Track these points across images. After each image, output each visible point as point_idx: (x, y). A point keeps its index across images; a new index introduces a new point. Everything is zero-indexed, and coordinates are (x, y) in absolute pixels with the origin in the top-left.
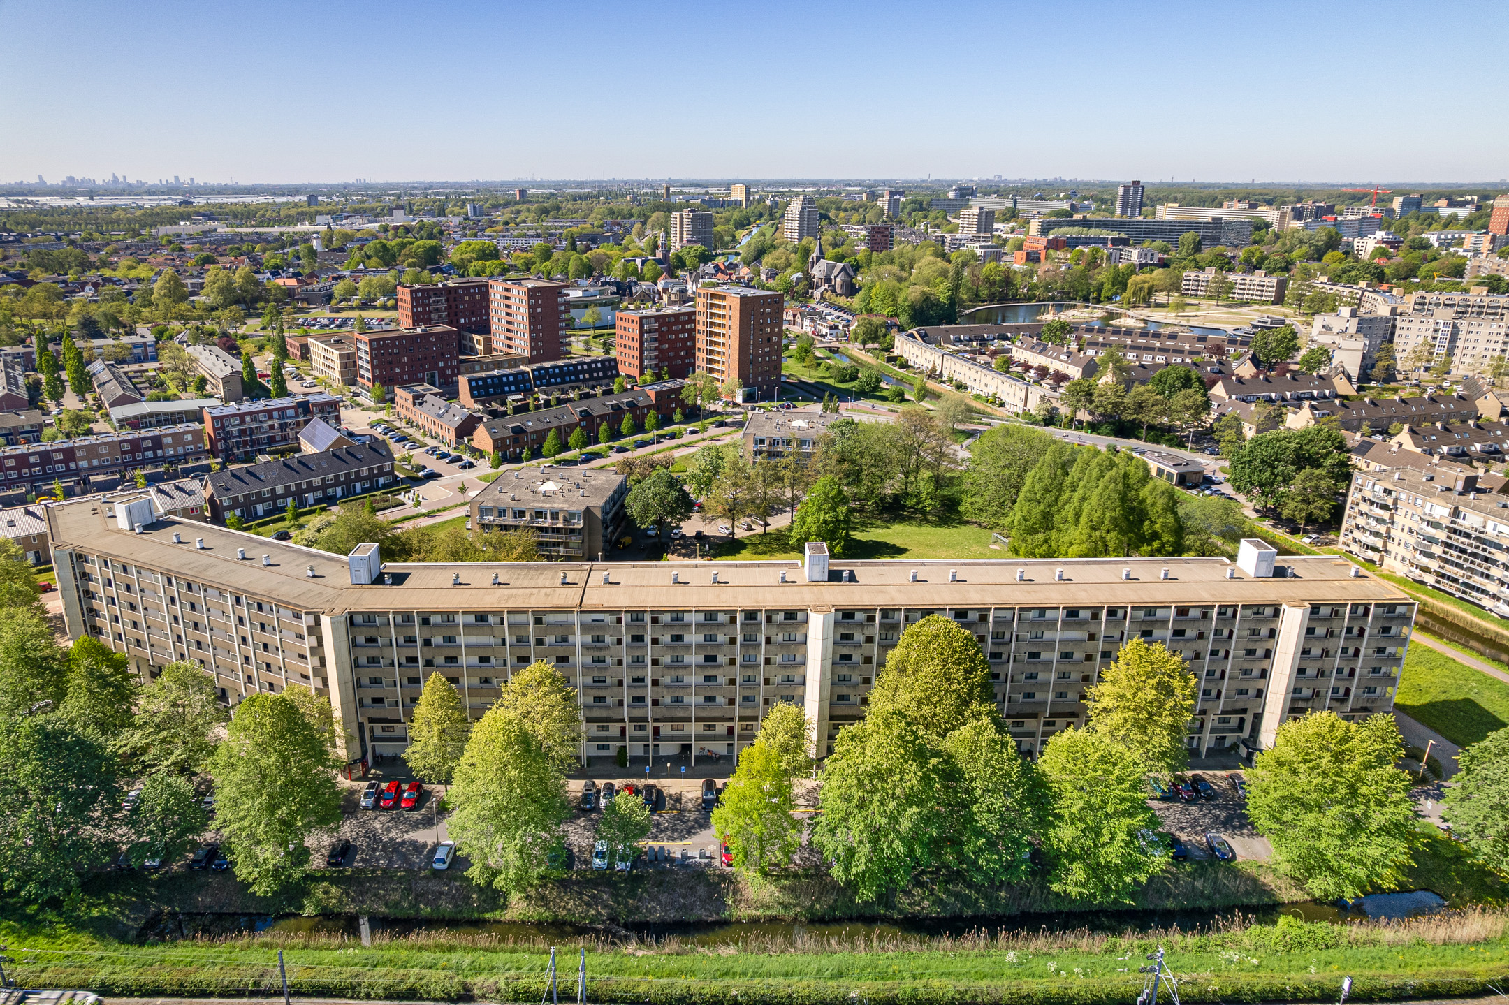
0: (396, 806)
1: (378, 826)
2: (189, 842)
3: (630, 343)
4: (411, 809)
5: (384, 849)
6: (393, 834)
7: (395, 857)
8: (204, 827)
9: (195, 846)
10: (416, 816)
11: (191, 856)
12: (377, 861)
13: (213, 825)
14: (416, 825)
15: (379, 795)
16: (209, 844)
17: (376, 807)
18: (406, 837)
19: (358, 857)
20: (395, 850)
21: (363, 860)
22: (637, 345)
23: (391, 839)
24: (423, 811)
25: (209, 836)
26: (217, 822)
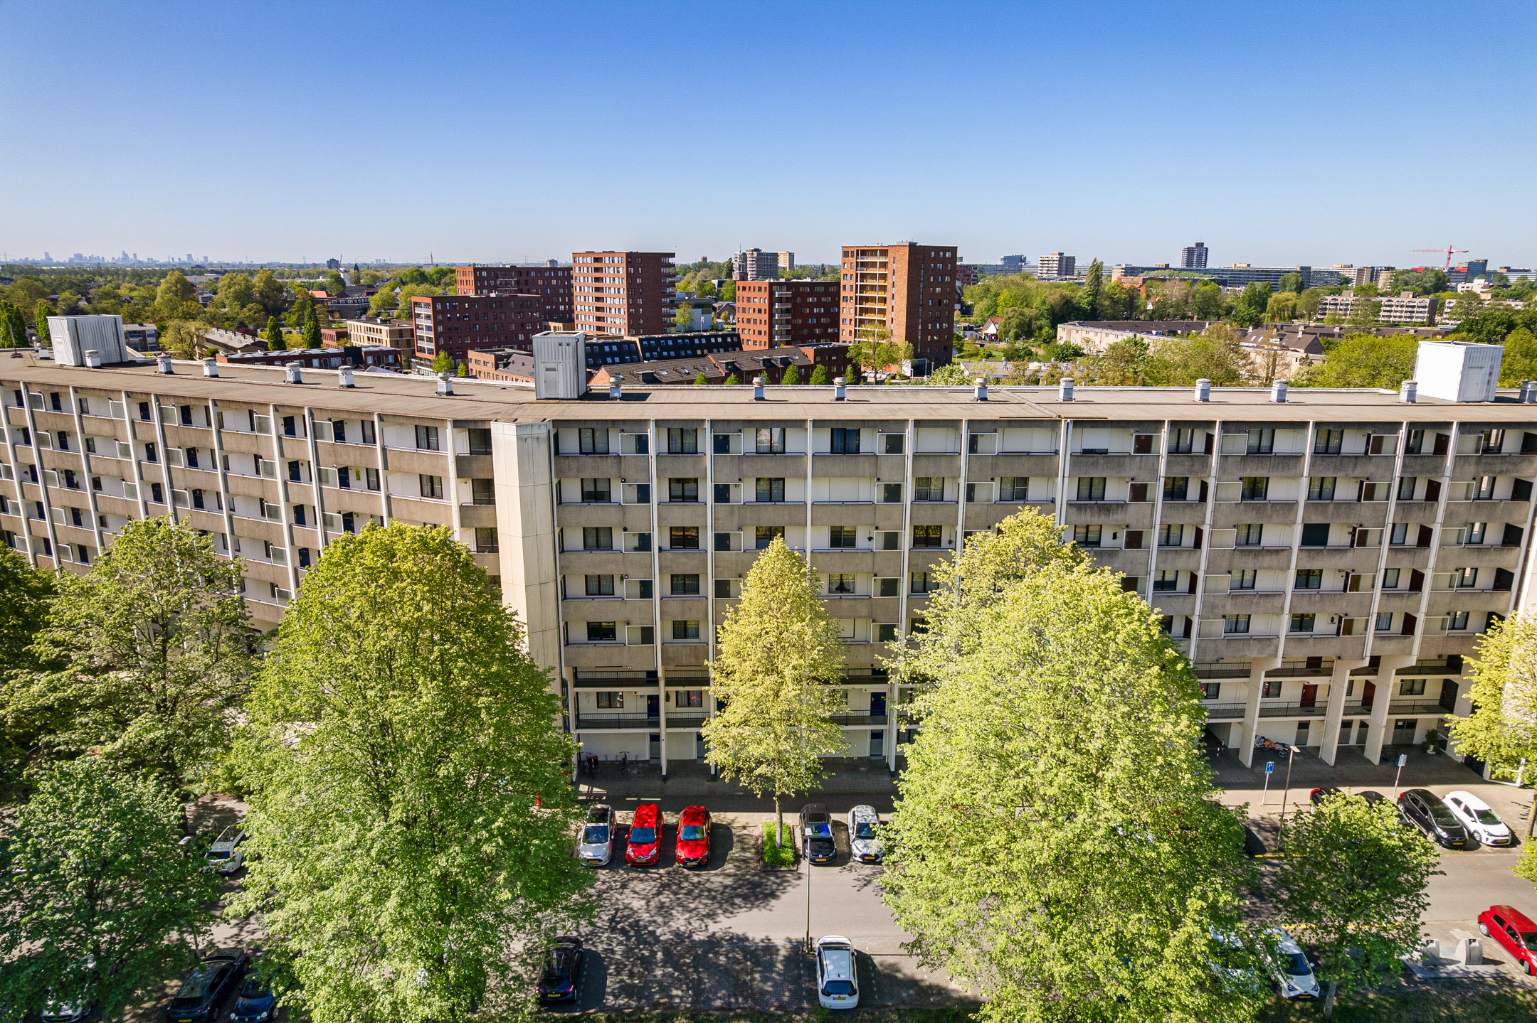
0: (665, 858)
1: (637, 904)
2: (168, 951)
3: (757, 316)
4: (702, 866)
5: (670, 959)
6: (680, 922)
7: (708, 983)
8: (210, 908)
9: (182, 959)
10: (716, 879)
11: (173, 985)
12: (664, 990)
13: (235, 904)
14: (727, 900)
15: (620, 837)
16: (221, 955)
17: (616, 861)
18: (713, 928)
19: (611, 983)
20: (699, 962)
21: (626, 990)
22: (765, 317)
23: (677, 934)
24: (729, 868)
25: (221, 934)
26: (249, 895)
